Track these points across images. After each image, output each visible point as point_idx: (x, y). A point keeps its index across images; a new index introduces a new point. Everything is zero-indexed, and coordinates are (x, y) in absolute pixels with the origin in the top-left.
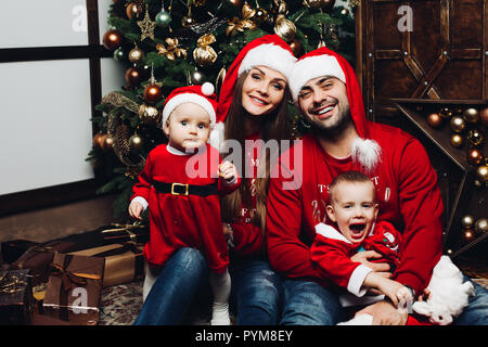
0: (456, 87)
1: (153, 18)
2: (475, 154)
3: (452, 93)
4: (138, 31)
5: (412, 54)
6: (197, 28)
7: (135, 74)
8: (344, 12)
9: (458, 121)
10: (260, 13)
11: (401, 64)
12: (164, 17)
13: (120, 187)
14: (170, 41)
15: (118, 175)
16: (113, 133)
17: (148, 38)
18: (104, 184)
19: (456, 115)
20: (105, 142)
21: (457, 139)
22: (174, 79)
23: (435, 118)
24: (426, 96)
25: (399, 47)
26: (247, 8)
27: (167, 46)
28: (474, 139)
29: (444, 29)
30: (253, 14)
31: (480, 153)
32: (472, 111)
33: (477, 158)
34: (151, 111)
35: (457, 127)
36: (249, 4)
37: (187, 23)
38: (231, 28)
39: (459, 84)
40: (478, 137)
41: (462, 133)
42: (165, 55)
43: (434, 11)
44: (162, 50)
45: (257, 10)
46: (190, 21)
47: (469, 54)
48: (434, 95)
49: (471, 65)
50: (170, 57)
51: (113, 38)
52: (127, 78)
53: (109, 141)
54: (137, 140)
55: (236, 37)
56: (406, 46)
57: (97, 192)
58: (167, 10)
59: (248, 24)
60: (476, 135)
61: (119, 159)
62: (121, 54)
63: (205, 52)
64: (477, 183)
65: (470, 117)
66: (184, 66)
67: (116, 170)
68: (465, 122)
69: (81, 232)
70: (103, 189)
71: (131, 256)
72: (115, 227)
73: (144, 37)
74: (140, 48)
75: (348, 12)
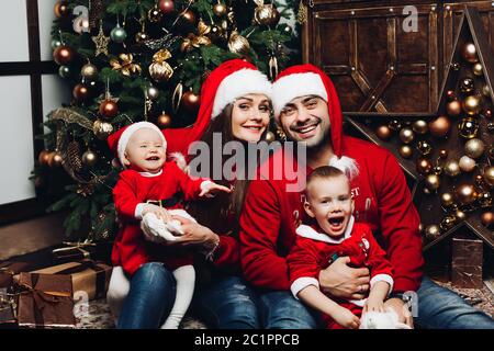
0: (403, 101)
1: (107, 33)
2: (424, 164)
3: (399, 106)
4: (93, 46)
5: (359, 69)
6: (151, 44)
7: (83, 90)
8: (287, 29)
9: (407, 133)
10: (215, 30)
11: (348, 79)
12: (119, 33)
13: (72, 204)
14: (124, 56)
15: (70, 192)
16: (63, 150)
17: (102, 54)
18: (54, 202)
19: (405, 127)
20: (53, 159)
21: (406, 150)
22: (130, 94)
23: (384, 130)
24: (374, 110)
25: (347, 63)
26: (202, 25)
27: (121, 62)
28: (423, 149)
29: (390, 46)
30: (208, 31)
31: (429, 163)
32: (421, 123)
33: (426, 167)
34: (106, 127)
35: (407, 138)
36: (204, 21)
37: (141, 39)
38: (186, 44)
39: (406, 97)
40: (427, 148)
41: (411, 144)
42: (120, 70)
43: (380, 29)
44: (117, 66)
45: (212, 27)
46: (144, 36)
47: (415, 69)
48: (381, 108)
49: (417, 79)
50: (126, 73)
51: (65, 53)
52: (75, 94)
53: (57, 158)
54: (91, 156)
55: (191, 53)
56: (353, 61)
57: (48, 210)
58: (121, 26)
59: (203, 40)
60: (425, 145)
61: (70, 176)
62: (66, 70)
63: (161, 68)
64: (427, 191)
65: (419, 128)
66: (139, 81)
67: (67, 188)
68: (414, 133)
69: (23, 253)
70: (54, 207)
71: (91, 273)
72: (67, 246)
73: (98, 53)
74: (93, 64)
75: (291, 29)
